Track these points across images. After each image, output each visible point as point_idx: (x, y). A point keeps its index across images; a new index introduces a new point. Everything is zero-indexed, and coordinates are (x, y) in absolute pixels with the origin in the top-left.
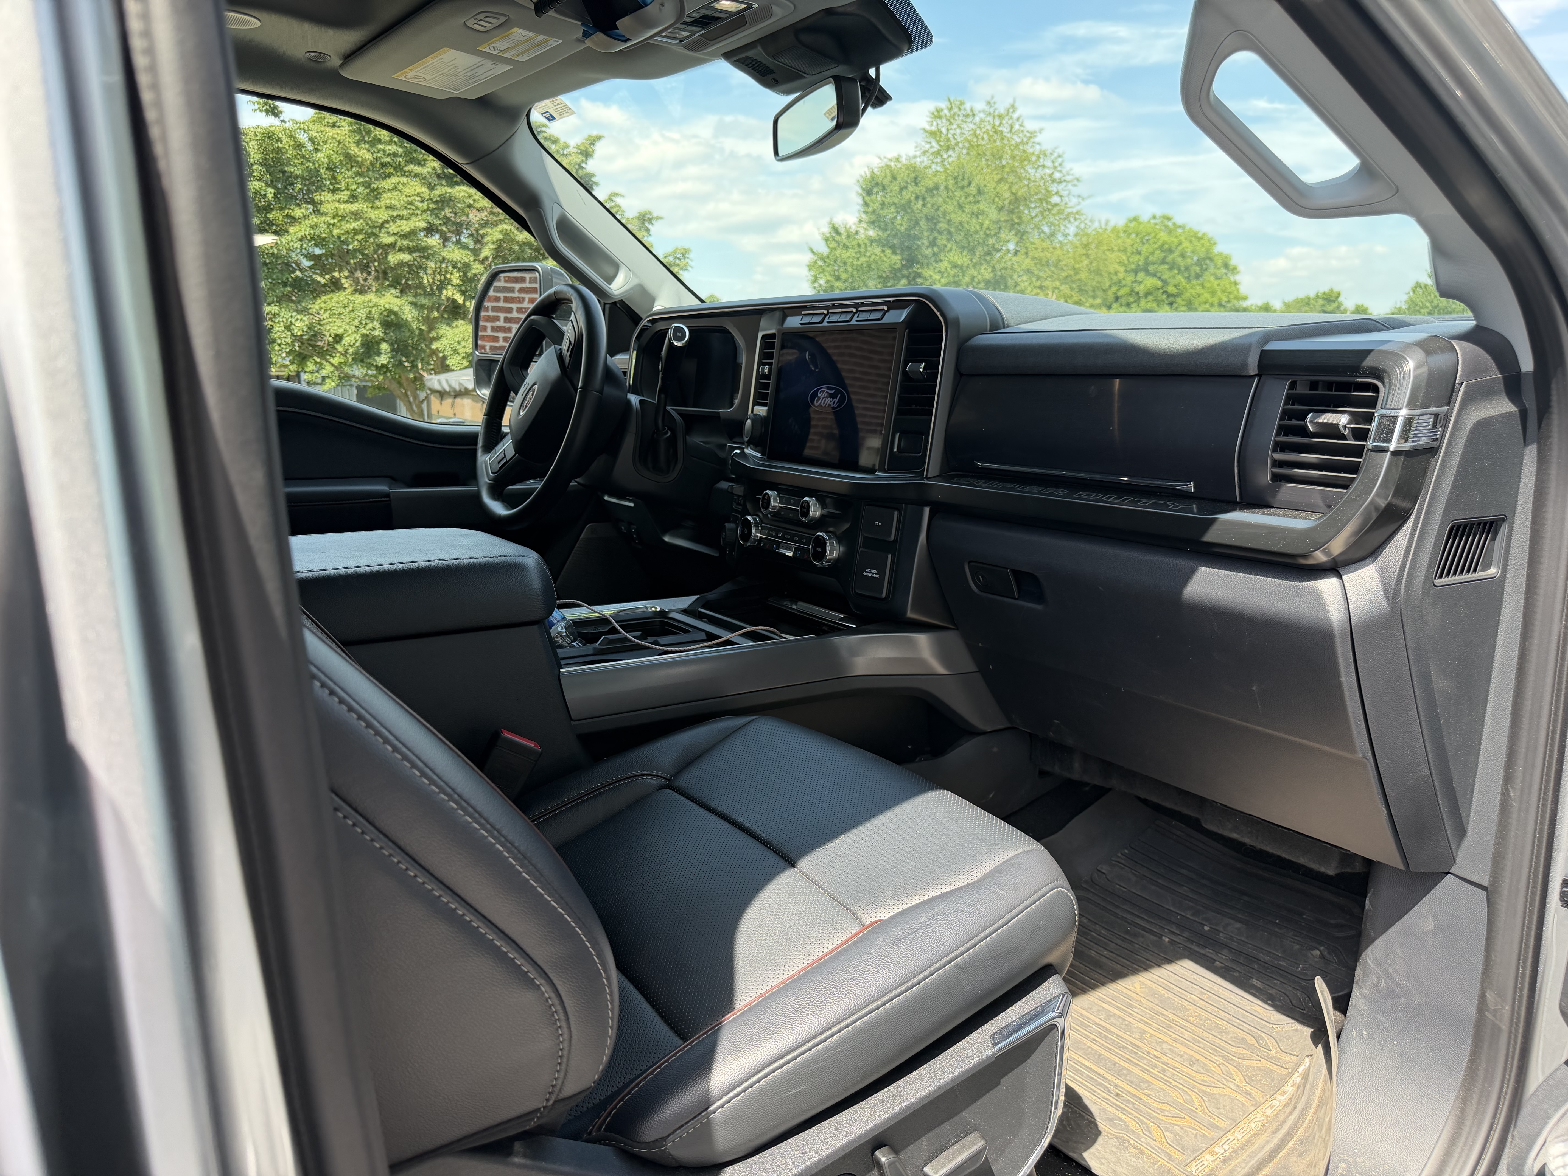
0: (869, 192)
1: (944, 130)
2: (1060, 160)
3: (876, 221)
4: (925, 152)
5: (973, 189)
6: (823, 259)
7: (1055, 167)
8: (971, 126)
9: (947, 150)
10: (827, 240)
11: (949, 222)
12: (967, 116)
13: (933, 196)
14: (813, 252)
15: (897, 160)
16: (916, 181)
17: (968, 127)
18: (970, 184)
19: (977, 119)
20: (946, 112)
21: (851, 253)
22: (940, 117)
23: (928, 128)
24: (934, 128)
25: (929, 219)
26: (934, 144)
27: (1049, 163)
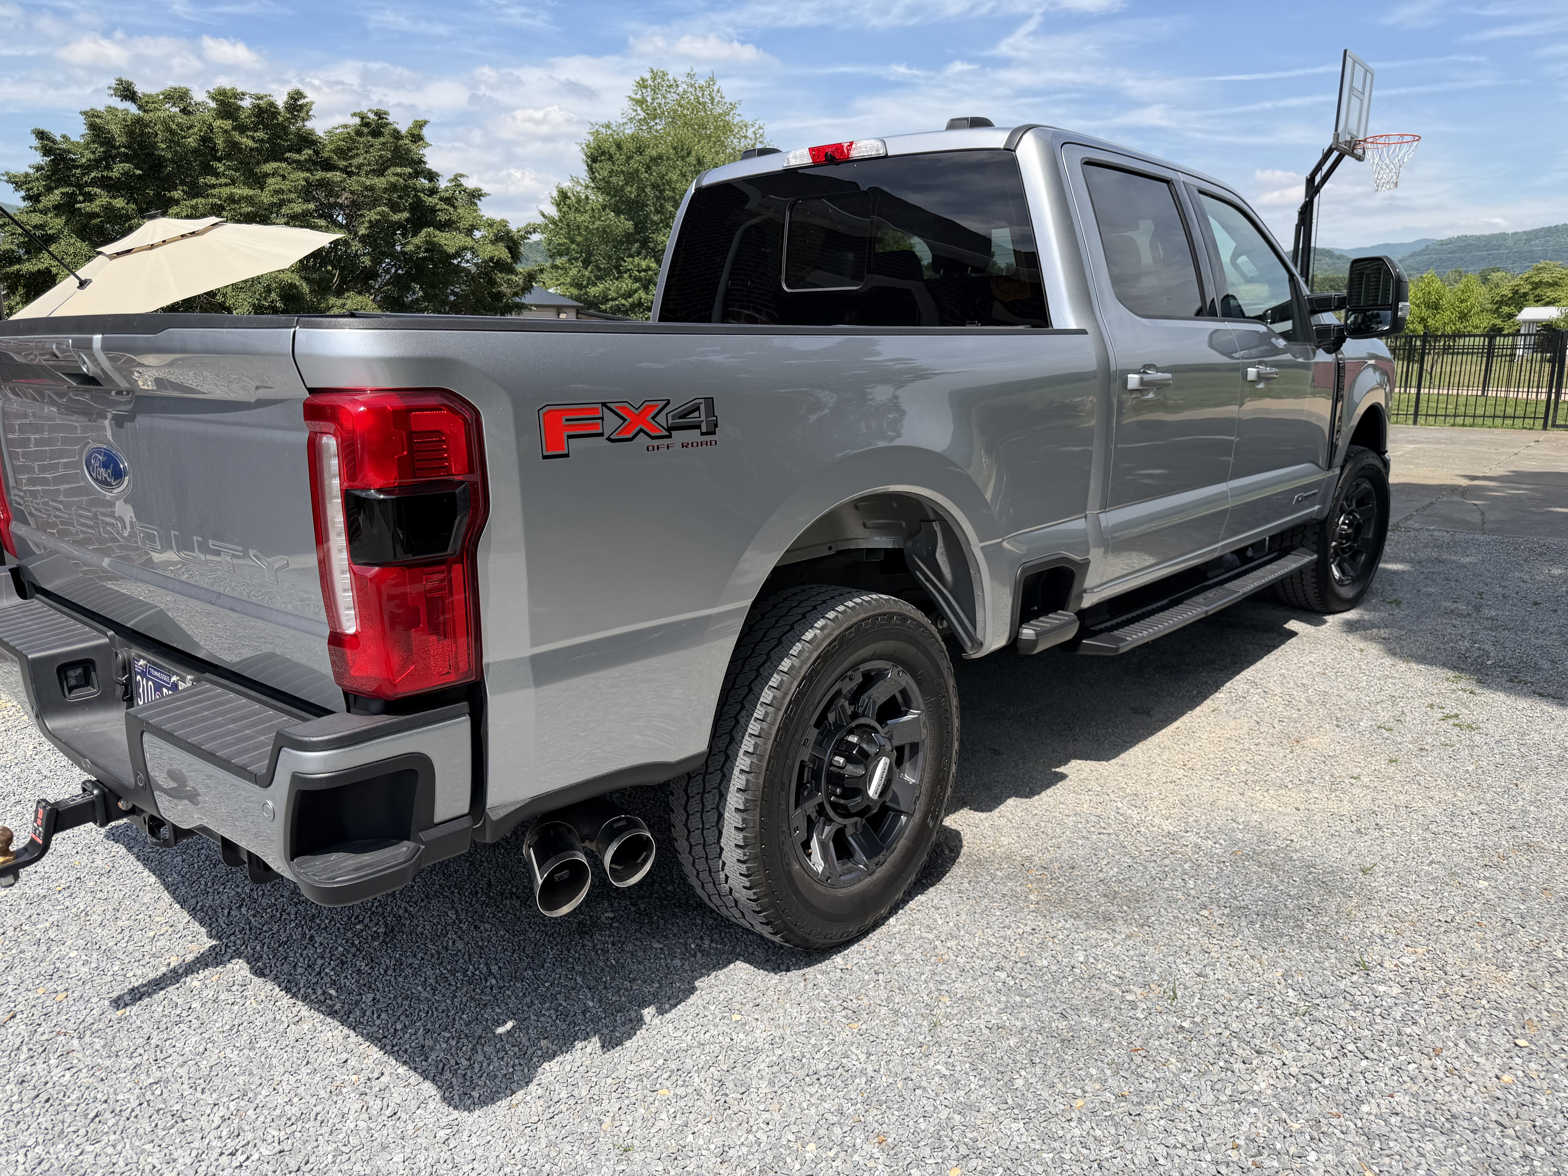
0: (594, 160)
1: (649, 99)
2: (761, 131)
3: (604, 187)
4: (631, 120)
5: (692, 159)
6: (554, 223)
7: (756, 139)
8: (676, 96)
9: (655, 118)
10: (558, 205)
11: (674, 190)
12: (670, 86)
13: (658, 165)
14: (544, 216)
15: (608, 126)
16: (640, 151)
17: (672, 97)
18: (689, 154)
19: (681, 90)
20: (650, 82)
21: (586, 217)
22: (645, 87)
23: (633, 96)
24: (638, 97)
25: (655, 186)
26: (640, 111)
27: (750, 133)
